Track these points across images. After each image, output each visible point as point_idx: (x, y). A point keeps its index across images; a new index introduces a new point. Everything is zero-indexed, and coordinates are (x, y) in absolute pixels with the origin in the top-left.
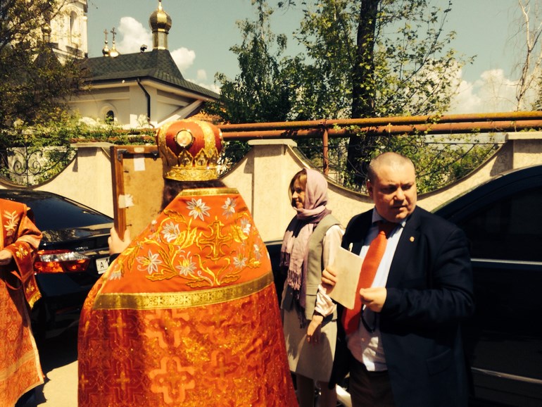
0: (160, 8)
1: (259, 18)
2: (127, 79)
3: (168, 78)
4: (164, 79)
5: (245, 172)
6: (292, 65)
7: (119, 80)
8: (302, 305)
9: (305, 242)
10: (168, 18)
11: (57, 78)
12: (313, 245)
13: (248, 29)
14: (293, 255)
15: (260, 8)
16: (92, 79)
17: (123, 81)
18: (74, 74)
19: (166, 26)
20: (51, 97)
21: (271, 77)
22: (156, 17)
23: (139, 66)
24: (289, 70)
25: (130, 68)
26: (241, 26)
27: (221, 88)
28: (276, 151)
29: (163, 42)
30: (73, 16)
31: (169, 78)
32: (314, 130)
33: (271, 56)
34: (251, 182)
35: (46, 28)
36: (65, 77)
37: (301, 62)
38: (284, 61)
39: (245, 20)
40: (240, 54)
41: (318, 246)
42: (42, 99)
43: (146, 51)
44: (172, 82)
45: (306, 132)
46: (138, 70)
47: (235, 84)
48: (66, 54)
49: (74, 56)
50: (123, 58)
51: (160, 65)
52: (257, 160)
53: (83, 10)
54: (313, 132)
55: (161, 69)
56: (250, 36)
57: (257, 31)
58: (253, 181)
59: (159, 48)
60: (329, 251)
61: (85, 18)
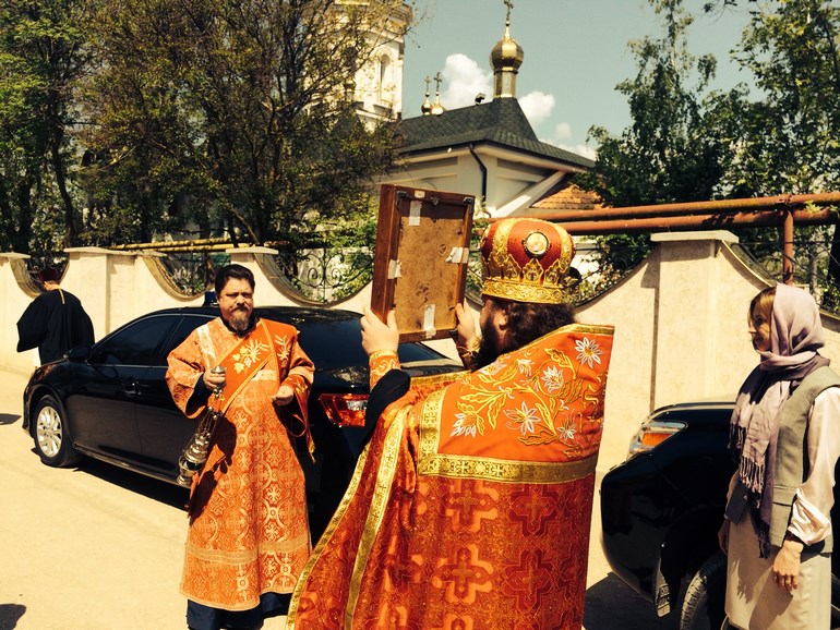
0: (507, 35)
1: (668, 33)
2: (456, 147)
3: (515, 141)
4: (508, 142)
5: (642, 286)
6: (724, 105)
7: (444, 148)
8: (765, 519)
9: (774, 412)
10: (519, 50)
11: (364, 150)
12: (790, 419)
13: (649, 51)
14: (750, 431)
15: (670, 17)
16: (408, 149)
17: (450, 150)
18: (386, 144)
19: (514, 63)
20: (355, 179)
21: (685, 128)
22: (500, 50)
23: (472, 125)
24: (718, 113)
25: (459, 130)
26: (636, 48)
27: (599, 150)
28: (700, 252)
29: (509, 87)
30: (384, 61)
31: (517, 140)
32: (766, 212)
33: (686, 92)
34: (653, 301)
35: (350, 82)
36: (373, 149)
37: (742, 98)
38: (710, 99)
39: (643, 39)
40: (632, 94)
41: (800, 421)
42: (344, 182)
43: (483, 102)
44: (521, 146)
45: (750, 217)
46: (470, 132)
47: (622, 142)
48: (375, 117)
49: (386, 120)
50: (451, 116)
51: (502, 122)
52: (664, 266)
53: (398, 52)
54: (764, 217)
55: (504, 127)
56: (651, 65)
57: (663, 55)
58: (657, 301)
59: (503, 96)
60: (819, 430)
61: (401, 62)
